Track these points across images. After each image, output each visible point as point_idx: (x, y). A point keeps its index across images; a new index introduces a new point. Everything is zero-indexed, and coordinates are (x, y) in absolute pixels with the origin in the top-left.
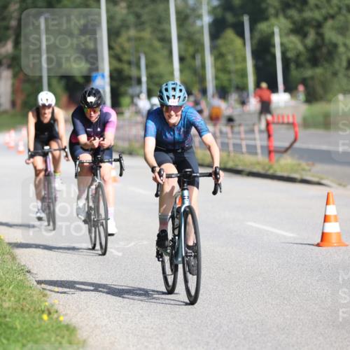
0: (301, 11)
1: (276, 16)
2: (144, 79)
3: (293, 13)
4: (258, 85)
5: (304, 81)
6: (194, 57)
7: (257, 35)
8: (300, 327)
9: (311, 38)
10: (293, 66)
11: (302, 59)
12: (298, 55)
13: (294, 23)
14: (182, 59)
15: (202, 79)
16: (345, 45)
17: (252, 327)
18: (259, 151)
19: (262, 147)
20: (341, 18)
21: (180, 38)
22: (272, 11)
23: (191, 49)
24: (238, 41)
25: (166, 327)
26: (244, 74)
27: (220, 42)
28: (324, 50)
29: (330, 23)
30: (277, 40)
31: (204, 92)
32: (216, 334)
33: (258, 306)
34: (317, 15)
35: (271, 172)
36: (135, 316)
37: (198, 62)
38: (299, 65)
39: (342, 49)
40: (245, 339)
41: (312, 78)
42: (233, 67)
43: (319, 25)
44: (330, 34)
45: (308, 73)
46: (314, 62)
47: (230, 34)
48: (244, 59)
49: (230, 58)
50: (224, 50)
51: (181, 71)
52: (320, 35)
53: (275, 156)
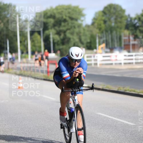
0: (59, 27)
1: (51, 28)
2: (8, 48)
3: (57, 28)
4: (44, 51)
5: (60, 50)
6: (24, 41)
7: (45, 35)
8: (55, 129)
9: (62, 36)
10: (56, 45)
11: (59, 43)
12: (58, 41)
13: (57, 31)
14: (21, 42)
15: (27, 49)
16: (73, 39)
17: (40, 128)
18: (44, 72)
19: (46, 71)
20: (72, 30)
21: (20, 35)
22: (50, 27)
23: (24, 39)
24: (39, 37)
25: (13, 128)
26: (40, 47)
27: (33, 37)
28: (66, 40)
29: (68, 31)
30: (51, 36)
31: (27, 53)
32: (29, 131)
33: (42, 122)
34: (64, 29)
35: (48, 79)
36: (3, 124)
37: (26, 43)
38: (58, 45)
39: (72, 40)
40: (38, 132)
41: (62, 49)
42: (37, 45)
43: (65, 32)
44: (68, 35)
45: (61, 47)
46: (63, 43)
47: (36, 34)
48: (40, 42)
49: (36, 42)
50: (34, 39)
51: (21, 46)
52: (65, 35)
53: (50, 74)
